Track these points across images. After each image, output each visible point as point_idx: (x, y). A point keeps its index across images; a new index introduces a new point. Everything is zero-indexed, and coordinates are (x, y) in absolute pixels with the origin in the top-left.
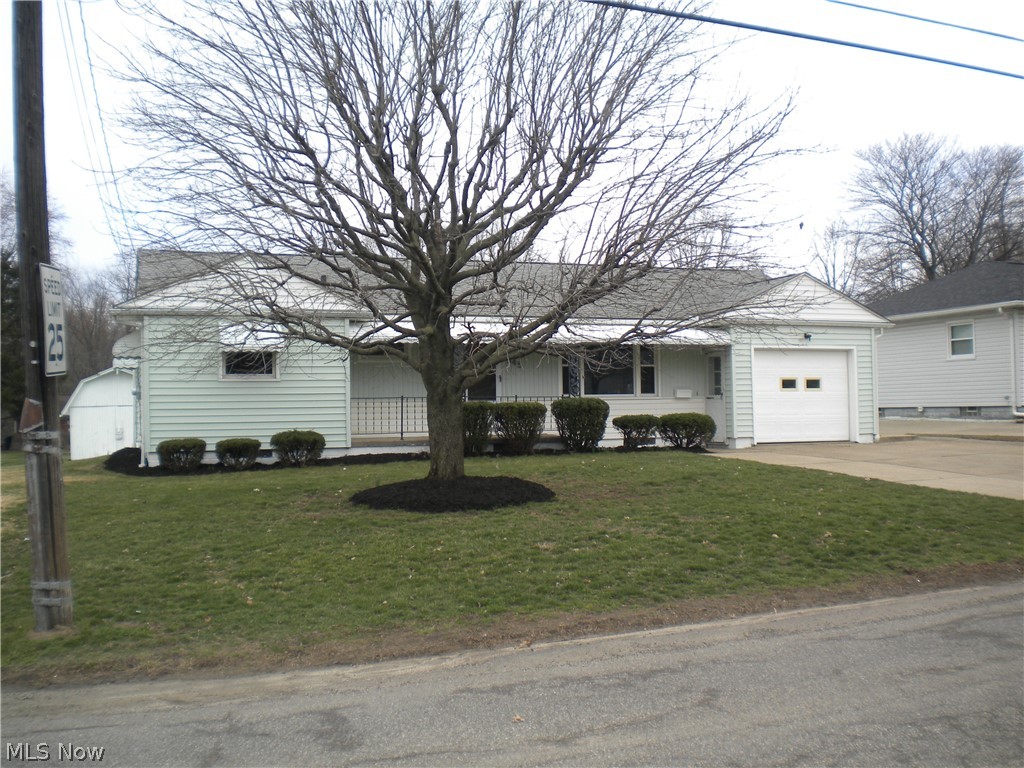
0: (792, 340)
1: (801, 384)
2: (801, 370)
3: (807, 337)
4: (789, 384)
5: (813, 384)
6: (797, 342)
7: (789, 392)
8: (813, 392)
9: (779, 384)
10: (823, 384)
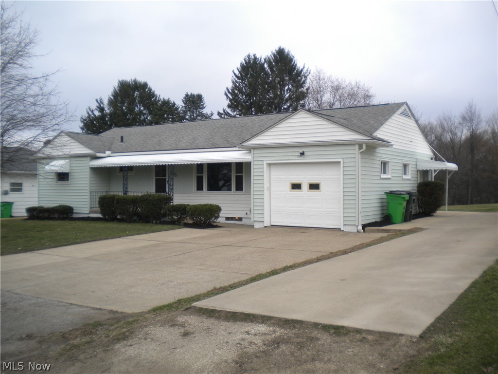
0: (292, 156)
1: (305, 187)
2: (305, 177)
3: (302, 154)
4: (296, 187)
5: (314, 187)
6: (296, 158)
7: (296, 192)
8: (314, 192)
9: (289, 187)
10: (321, 187)
